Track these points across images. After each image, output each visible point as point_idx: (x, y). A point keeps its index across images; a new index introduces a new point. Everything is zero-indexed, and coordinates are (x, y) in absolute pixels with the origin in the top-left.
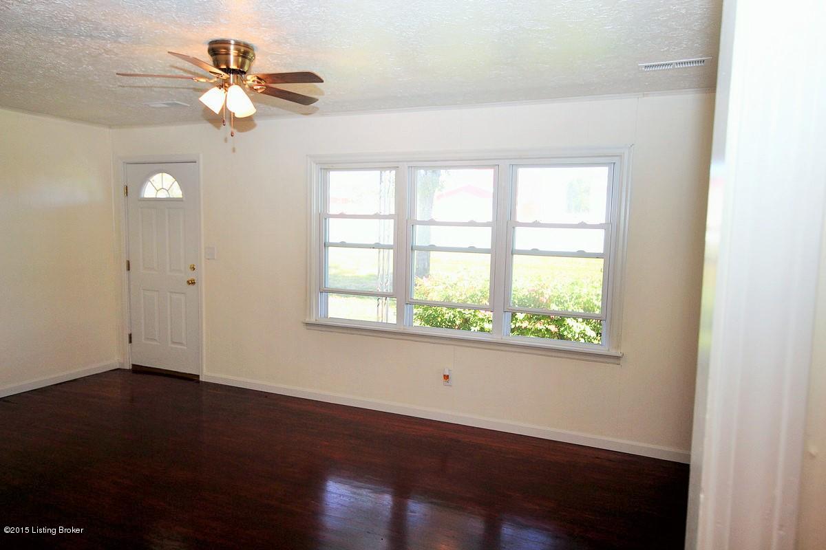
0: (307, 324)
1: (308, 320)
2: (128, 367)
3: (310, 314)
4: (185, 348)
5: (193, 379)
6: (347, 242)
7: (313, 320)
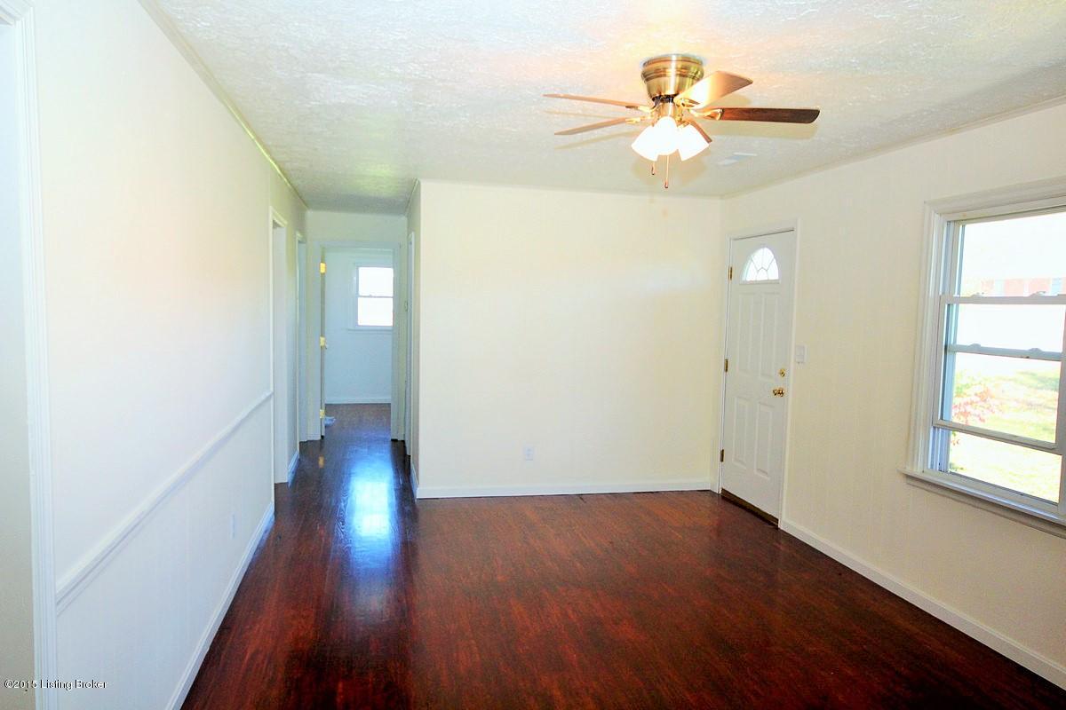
0: (908, 477)
1: (909, 470)
2: (718, 490)
3: (913, 460)
4: (769, 479)
5: (771, 521)
6: (983, 345)
7: (917, 471)
